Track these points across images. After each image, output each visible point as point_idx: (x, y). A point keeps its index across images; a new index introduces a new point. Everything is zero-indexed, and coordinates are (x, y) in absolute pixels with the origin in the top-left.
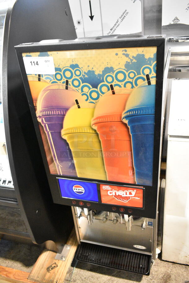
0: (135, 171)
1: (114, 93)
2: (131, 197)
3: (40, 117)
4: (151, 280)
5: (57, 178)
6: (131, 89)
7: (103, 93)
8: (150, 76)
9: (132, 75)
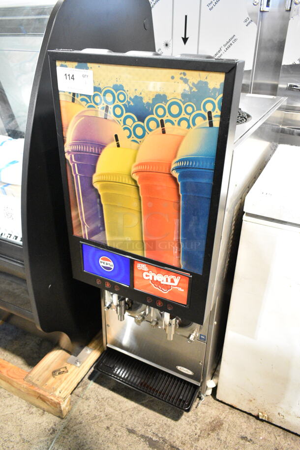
0: (181, 248)
1: (164, 132)
2: (173, 286)
3: (69, 152)
4: (194, 422)
5: (81, 242)
6: (187, 129)
7: (150, 130)
8: (213, 114)
9: (189, 110)
